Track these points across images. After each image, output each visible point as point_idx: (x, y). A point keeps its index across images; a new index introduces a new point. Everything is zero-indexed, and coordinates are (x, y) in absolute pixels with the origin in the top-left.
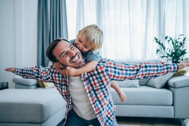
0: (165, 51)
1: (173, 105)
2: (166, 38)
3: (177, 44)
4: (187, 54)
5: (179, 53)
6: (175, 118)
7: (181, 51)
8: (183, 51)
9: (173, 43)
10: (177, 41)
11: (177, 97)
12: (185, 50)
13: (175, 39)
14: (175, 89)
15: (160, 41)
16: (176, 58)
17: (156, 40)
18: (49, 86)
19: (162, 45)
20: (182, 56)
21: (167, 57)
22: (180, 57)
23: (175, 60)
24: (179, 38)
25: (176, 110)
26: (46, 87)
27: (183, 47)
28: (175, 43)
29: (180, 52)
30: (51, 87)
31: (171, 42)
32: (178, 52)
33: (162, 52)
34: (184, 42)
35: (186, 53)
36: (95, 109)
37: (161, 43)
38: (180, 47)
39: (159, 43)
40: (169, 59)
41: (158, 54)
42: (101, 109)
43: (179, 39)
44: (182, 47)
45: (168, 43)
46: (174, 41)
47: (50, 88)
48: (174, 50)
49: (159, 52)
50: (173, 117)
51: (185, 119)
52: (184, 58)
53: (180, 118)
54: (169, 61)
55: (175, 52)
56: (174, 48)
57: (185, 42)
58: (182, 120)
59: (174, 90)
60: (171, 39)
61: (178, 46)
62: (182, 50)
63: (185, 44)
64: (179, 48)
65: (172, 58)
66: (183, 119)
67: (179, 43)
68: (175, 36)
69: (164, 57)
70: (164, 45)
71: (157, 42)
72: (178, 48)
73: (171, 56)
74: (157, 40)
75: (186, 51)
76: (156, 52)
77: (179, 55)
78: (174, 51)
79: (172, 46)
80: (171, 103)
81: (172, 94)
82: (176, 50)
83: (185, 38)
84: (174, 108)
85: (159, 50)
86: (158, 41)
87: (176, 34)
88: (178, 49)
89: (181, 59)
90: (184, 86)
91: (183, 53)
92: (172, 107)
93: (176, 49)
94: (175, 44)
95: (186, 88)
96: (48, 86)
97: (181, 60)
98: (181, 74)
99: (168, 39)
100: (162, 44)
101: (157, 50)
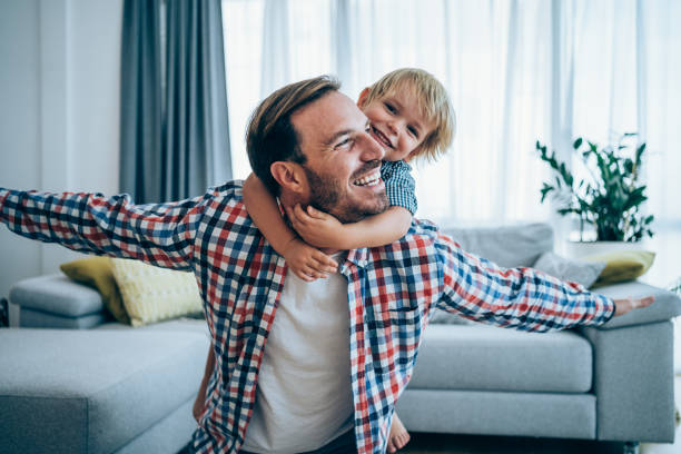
0: (572, 191)
1: (593, 391)
2: (578, 143)
3: (613, 168)
4: (647, 201)
5: (620, 198)
6: (601, 438)
7: (626, 192)
8: (635, 191)
9: (601, 163)
10: (616, 156)
11: (607, 363)
12: (643, 188)
13: (609, 147)
14: (602, 334)
15: (554, 154)
16: (609, 218)
17: (540, 152)
18: (146, 319)
19: (562, 169)
20: (633, 209)
21: (579, 212)
22: (625, 214)
23: (606, 223)
24: (622, 144)
25: (605, 410)
26: (134, 322)
27: (635, 179)
28: (607, 161)
29: (625, 197)
30: (154, 319)
31: (593, 158)
32: (617, 194)
33: (562, 193)
34: (638, 161)
35: (645, 198)
36: (356, 400)
37: (559, 164)
38: (624, 175)
39: (553, 162)
40: (587, 220)
41: (546, 200)
42: (379, 406)
43: (621, 148)
44: (632, 175)
45: (585, 162)
46: (604, 156)
47: (149, 324)
48: (605, 187)
49: (550, 194)
50: (593, 436)
51: (637, 443)
52: (637, 217)
53: (619, 439)
54: (586, 225)
55: (609, 193)
56: (605, 181)
57: (642, 158)
58: (626, 447)
59: (598, 338)
60: (594, 148)
61: (617, 172)
62: (631, 190)
63: (643, 167)
64: (621, 181)
65: (597, 216)
66: (631, 444)
67: (621, 163)
68: (610, 139)
69: (570, 210)
70: (567, 168)
71: (544, 158)
72: (616, 179)
73: (594, 209)
74: (544, 150)
75: (644, 193)
76: (541, 195)
77: (621, 205)
78: (604, 192)
79: (598, 172)
80: (587, 385)
81: (588, 350)
82: (612, 188)
83: (643, 146)
84: (597, 403)
85: (551, 188)
86: (549, 155)
87: (611, 131)
88: (616, 185)
89: (630, 219)
90: (632, 322)
91: (636, 197)
92: (591, 399)
93: (611, 183)
94: (608, 166)
95: (642, 328)
96: (140, 319)
97: (627, 224)
98: (626, 277)
99: (585, 147)
100: (563, 165)
101: (543, 187)
